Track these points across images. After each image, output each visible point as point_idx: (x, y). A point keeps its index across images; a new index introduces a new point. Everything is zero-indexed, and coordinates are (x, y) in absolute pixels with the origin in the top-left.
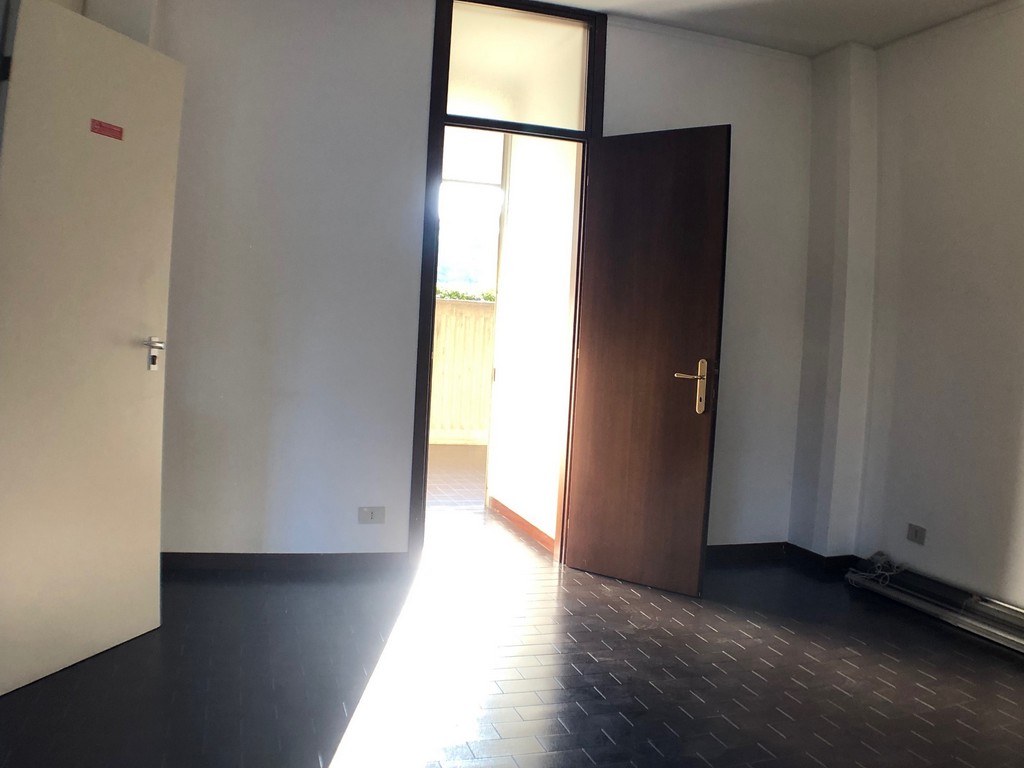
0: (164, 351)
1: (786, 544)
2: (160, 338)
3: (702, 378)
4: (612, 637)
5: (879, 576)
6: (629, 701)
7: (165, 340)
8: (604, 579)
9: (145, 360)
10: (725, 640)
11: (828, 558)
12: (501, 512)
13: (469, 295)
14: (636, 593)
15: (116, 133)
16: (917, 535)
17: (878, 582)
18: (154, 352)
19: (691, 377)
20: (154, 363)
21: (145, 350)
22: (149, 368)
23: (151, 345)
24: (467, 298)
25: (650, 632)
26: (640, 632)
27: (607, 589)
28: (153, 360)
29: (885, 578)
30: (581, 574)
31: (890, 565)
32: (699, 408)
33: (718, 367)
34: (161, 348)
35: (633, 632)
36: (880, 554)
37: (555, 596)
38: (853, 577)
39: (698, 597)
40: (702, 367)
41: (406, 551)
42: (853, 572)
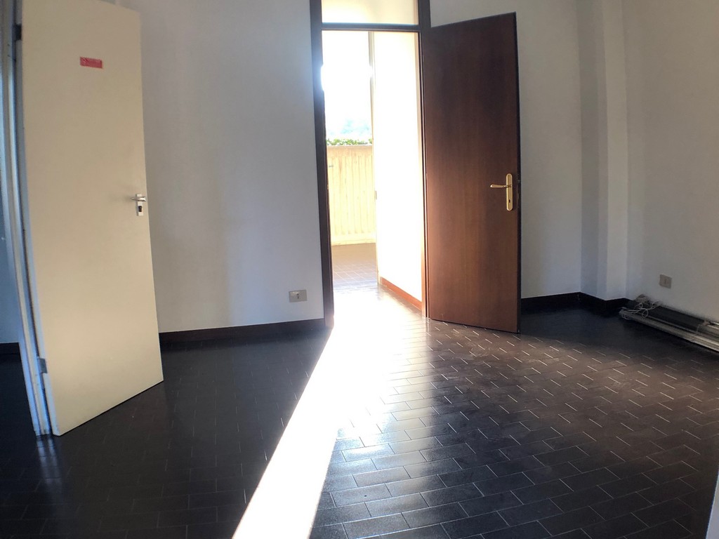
0: (146, 203)
1: (580, 294)
2: (142, 195)
3: (509, 186)
4: (458, 363)
5: (642, 311)
6: (467, 404)
7: (146, 195)
8: (455, 326)
9: (135, 210)
10: (534, 360)
11: (608, 301)
12: (388, 287)
13: (360, 141)
14: (476, 333)
15: (97, 64)
16: (666, 282)
17: (641, 315)
18: (140, 204)
19: (502, 187)
20: (140, 211)
21: (134, 202)
22: (138, 215)
23: (137, 200)
24: (359, 143)
25: (484, 358)
26: (477, 359)
27: (457, 332)
28: (140, 209)
29: (645, 313)
30: (439, 323)
31: (649, 304)
32: (509, 207)
33: (520, 178)
34: (144, 201)
35: (472, 359)
36: (642, 296)
37: (425, 339)
38: (624, 313)
39: (518, 333)
40: (509, 179)
41: (323, 317)
42: (625, 310)
